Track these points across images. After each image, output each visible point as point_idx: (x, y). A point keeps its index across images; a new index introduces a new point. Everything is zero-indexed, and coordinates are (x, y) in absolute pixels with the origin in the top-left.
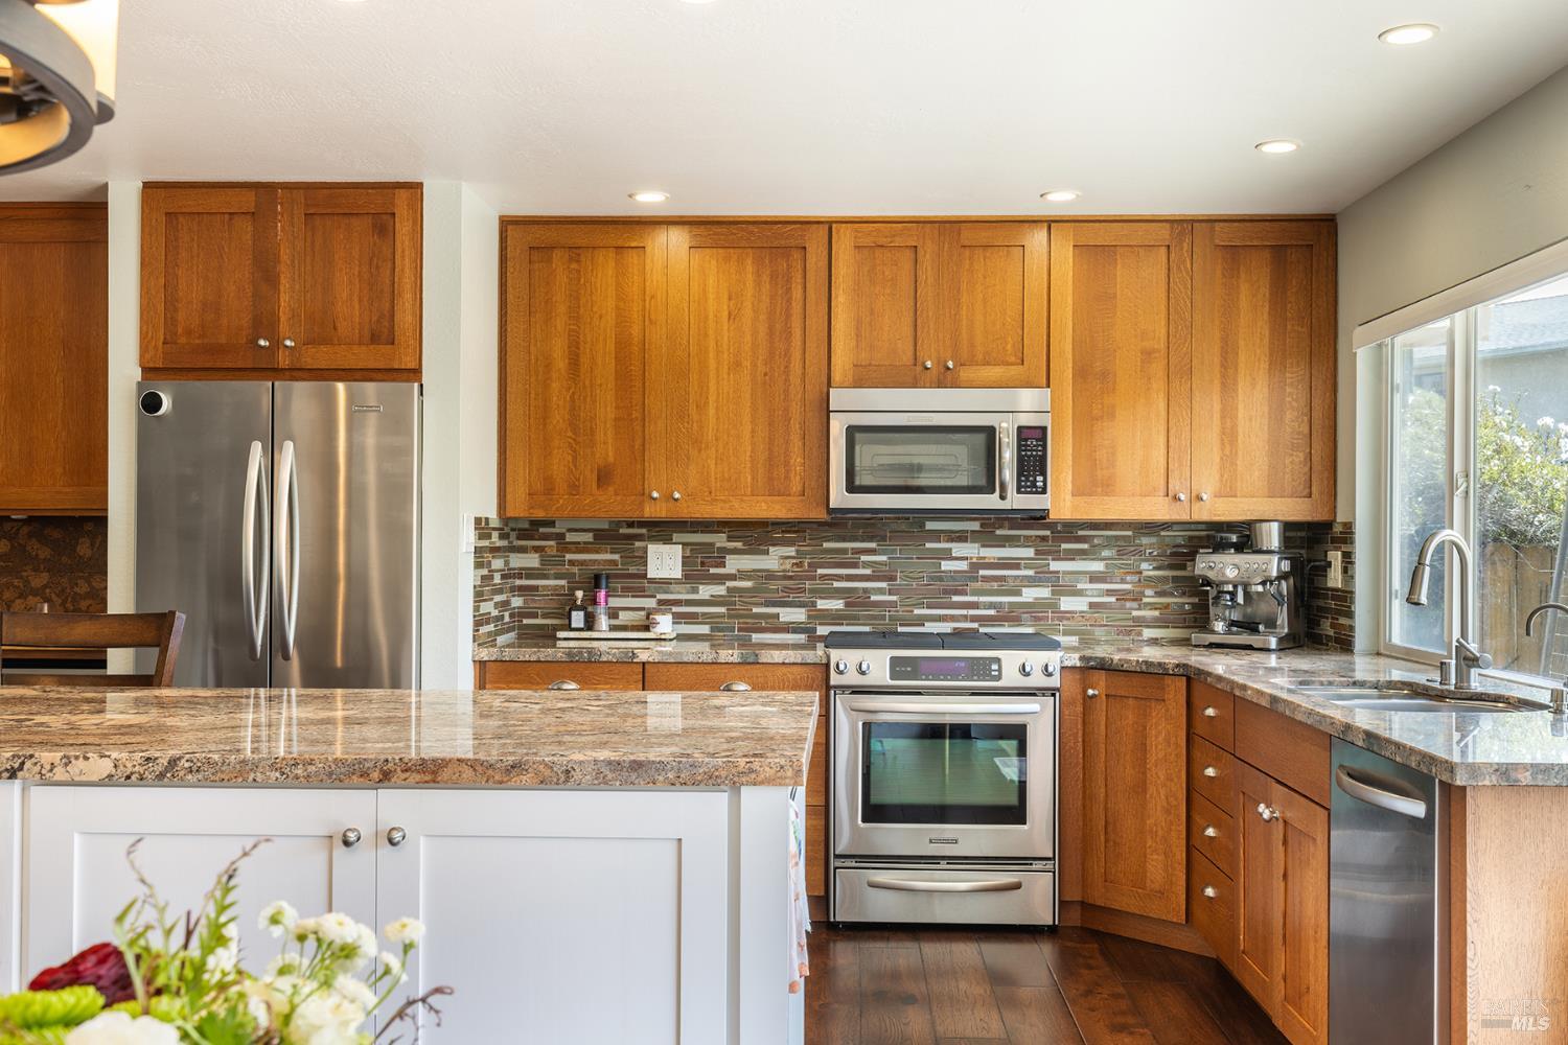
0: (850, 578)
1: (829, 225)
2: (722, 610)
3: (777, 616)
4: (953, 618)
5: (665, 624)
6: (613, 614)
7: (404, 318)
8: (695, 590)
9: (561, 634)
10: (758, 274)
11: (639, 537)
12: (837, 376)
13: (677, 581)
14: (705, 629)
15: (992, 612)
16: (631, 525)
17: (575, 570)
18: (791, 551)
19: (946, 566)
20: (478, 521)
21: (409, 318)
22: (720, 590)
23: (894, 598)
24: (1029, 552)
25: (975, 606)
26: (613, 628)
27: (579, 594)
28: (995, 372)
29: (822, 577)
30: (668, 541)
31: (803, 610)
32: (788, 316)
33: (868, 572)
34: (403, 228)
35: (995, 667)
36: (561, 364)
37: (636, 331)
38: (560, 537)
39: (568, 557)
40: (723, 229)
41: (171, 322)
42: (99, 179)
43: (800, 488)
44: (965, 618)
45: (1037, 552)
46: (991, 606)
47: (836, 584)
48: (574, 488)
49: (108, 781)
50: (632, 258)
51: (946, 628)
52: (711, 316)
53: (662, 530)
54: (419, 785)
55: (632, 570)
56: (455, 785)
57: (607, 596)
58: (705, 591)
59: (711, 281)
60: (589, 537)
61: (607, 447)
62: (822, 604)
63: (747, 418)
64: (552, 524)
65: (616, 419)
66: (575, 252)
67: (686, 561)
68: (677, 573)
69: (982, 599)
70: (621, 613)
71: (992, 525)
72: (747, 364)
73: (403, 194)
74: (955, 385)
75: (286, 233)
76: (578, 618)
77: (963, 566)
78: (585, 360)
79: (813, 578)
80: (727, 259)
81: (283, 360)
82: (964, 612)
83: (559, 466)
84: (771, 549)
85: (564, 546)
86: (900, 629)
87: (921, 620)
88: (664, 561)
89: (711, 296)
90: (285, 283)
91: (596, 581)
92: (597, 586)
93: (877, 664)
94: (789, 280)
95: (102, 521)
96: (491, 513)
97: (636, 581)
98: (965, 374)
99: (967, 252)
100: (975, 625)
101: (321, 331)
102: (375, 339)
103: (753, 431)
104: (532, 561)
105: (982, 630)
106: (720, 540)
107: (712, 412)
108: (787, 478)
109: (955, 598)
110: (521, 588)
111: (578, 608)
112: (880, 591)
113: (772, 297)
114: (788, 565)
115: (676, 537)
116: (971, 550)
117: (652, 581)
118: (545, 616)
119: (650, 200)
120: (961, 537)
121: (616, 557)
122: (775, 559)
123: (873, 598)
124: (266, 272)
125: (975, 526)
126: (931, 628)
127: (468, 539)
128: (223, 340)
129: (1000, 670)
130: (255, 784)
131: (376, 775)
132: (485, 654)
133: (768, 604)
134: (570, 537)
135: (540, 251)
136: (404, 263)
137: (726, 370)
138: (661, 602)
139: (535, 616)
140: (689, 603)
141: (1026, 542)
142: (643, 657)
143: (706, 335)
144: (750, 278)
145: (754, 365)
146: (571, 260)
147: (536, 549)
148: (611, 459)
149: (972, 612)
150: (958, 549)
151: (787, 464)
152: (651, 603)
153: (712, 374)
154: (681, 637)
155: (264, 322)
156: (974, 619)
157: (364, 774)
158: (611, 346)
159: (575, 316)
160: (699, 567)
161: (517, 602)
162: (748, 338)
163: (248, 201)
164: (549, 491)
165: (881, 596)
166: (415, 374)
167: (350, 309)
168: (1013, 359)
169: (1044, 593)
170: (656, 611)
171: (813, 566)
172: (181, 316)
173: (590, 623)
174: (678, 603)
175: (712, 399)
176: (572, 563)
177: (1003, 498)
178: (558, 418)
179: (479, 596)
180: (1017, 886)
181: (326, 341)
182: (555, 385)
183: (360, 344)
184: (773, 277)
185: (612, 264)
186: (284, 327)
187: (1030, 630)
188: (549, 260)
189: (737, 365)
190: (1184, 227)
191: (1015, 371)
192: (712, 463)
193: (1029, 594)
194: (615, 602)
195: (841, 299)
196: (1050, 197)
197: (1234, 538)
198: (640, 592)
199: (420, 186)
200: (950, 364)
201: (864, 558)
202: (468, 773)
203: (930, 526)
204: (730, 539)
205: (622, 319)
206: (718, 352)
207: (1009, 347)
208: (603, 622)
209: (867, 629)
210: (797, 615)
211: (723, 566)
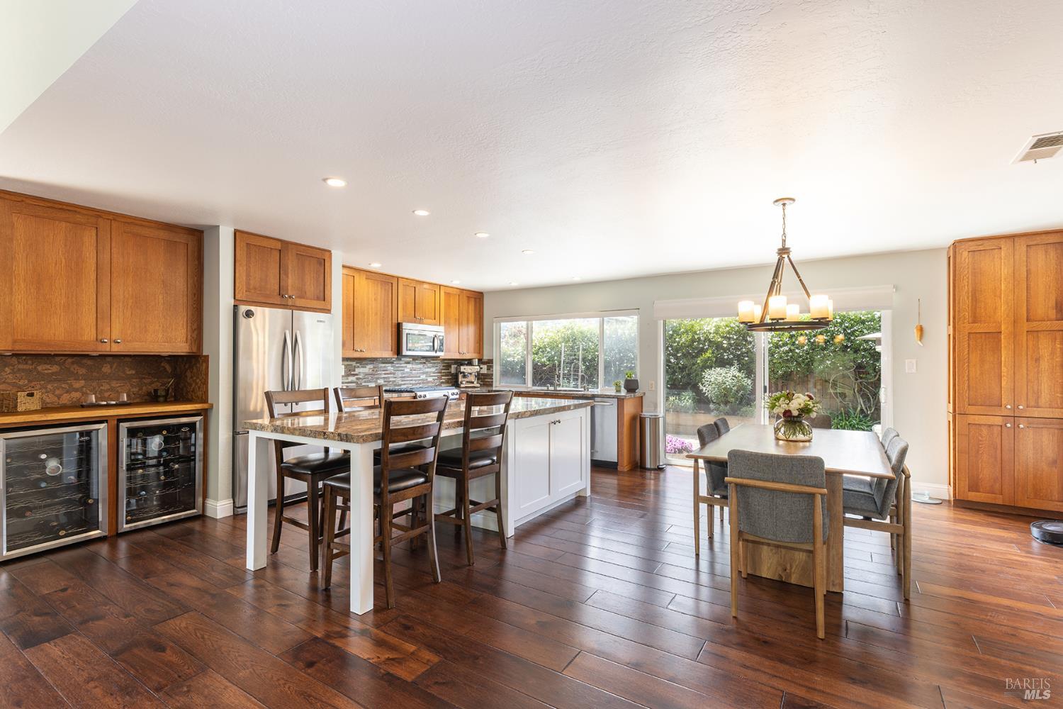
1: (398, 278)
4: (408, 384)
7: (327, 293)
8: (347, 379)
10: (381, 288)
18: (371, 366)
19: (406, 370)
21: (329, 293)
23: (395, 379)
28: (430, 321)
29: (379, 374)
32: (388, 301)
33: (389, 372)
34: (327, 264)
40: (373, 274)
41: (248, 284)
43: (391, 349)
46: (415, 381)
47: (382, 376)
52: (370, 299)
59: (370, 289)
62: (379, 382)
72: (379, 314)
73: (324, 253)
74: (423, 323)
75: (291, 259)
77: (409, 370)
79: (376, 374)
80: (374, 283)
81: (294, 303)
84: (367, 366)
87: (401, 385)
89: (370, 296)
90: (290, 275)
94: (388, 291)
98: (425, 321)
102: (319, 299)
103: (380, 333)
106: (354, 364)
107: (370, 326)
108: (388, 346)
113: (385, 295)
114: (371, 371)
116: (410, 366)
120: (409, 362)
122: (368, 369)
123: (391, 379)
125: (411, 359)
133: (366, 382)
136: (327, 275)
137: (373, 315)
143: (369, 306)
144: (379, 289)
151: (388, 342)
153: (370, 317)
156: (410, 384)
162: (379, 305)
163: (279, 246)
167: (311, 288)
168: (433, 318)
171: (377, 371)
175: (370, 323)
177: (436, 352)
181: (302, 297)
183: (314, 301)
184: (385, 290)
189: (376, 314)
190: (462, 290)
191: (434, 321)
192: (370, 341)
193: (422, 377)
195: (400, 298)
197: (466, 362)
199: (330, 251)
200: (422, 318)
206: (372, 310)
207: (433, 315)
211: (354, 371)
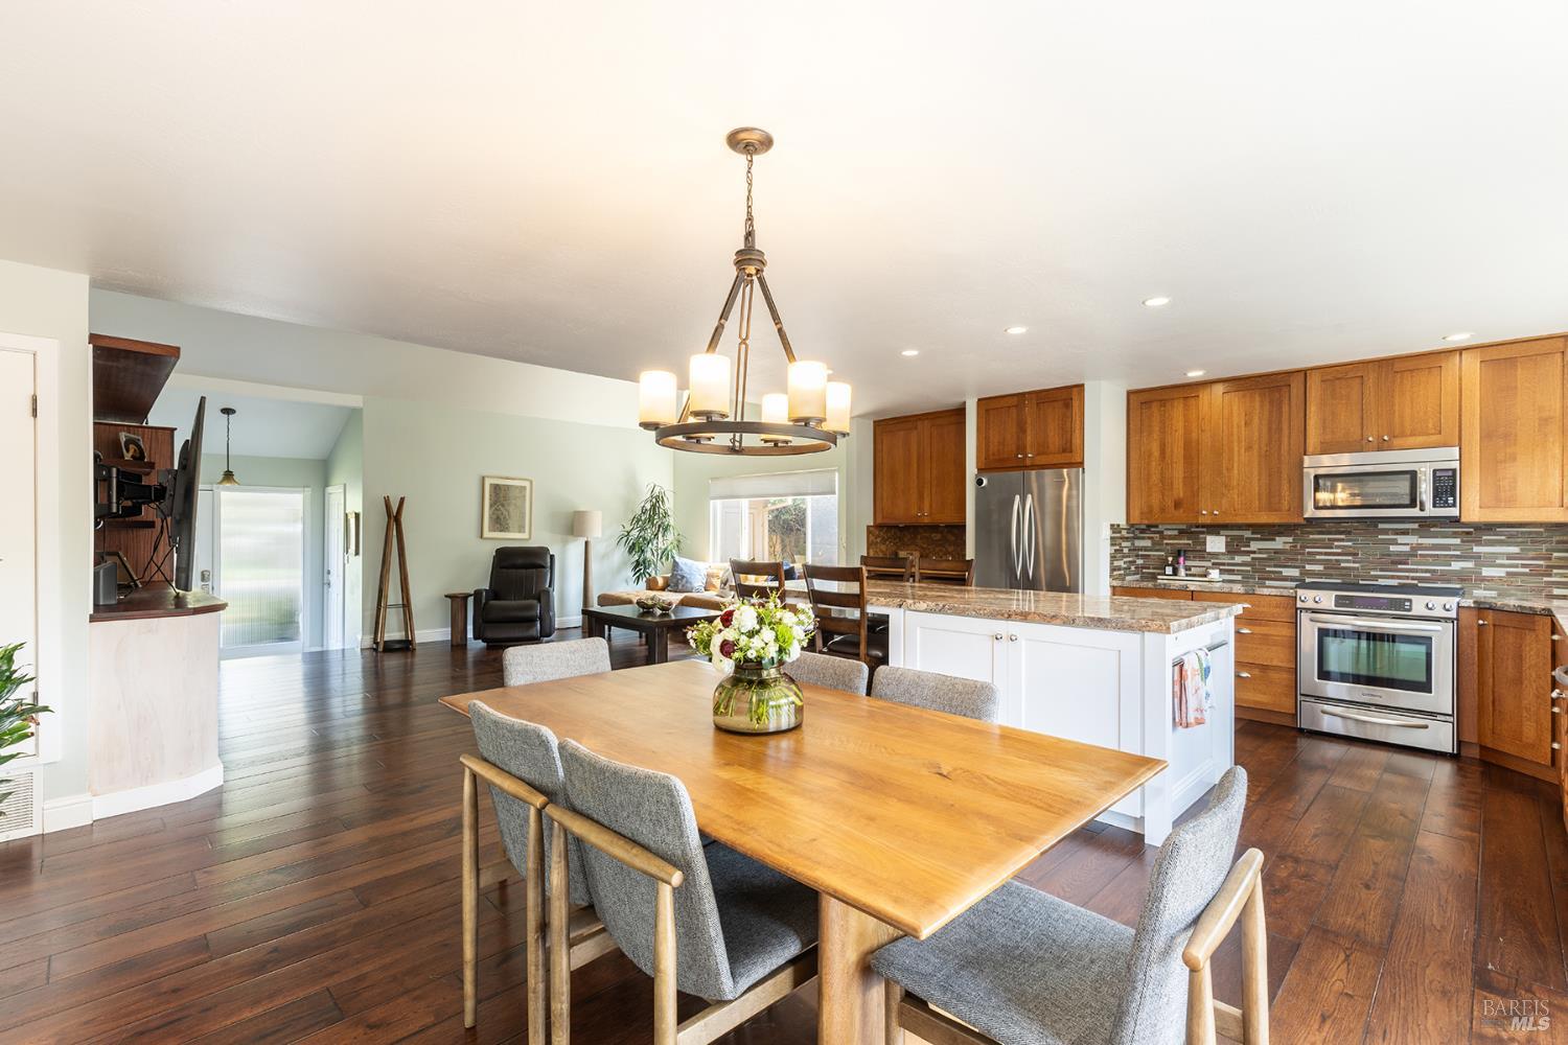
0: (1326, 554)
1: (1304, 373)
2: (1249, 568)
3: (1281, 572)
4: (1399, 578)
5: (1215, 574)
6: (1188, 568)
7: (1076, 441)
8: (1233, 558)
9: (1159, 577)
10: (1262, 402)
11: (1203, 533)
12: (1310, 449)
13: (1223, 554)
14: (1239, 578)
15: (1428, 575)
16: (1197, 527)
17: (1169, 547)
18: (1290, 539)
19: (1392, 548)
20: (1112, 526)
21: (1078, 441)
22: (1247, 559)
23: (1356, 565)
24: (1458, 541)
25: (1416, 571)
26: (1187, 575)
27: (1170, 559)
28: (1420, 439)
29: (1309, 553)
30: (1218, 534)
31: (1297, 570)
32: (1280, 422)
33: (1339, 551)
34: (1076, 404)
35: (1407, 604)
36: (1156, 454)
37: (1194, 435)
38: (1161, 533)
39: (1165, 541)
40: (1242, 382)
41: (987, 451)
42: (963, 400)
43: (1287, 508)
44: (1407, 578)
45: (1462, 541)
46: (1427, 571)
47: (1318, 557)
48: (1163, 510)
49: (925, 611)
50: (1192, 402)
51: (1395, 582)
52: (1235, 426)
53: (1215, 529)
54: (1021, 620)
55: (1198, 548)
56: (1033, 621)
57: (1185, 560)
58: (1238, 559)
59: (1235, 408)
60: (1176, 533)
61: (1179, 490)
62: (1308, 567)
63: (1256, 473)
64: (1157, 526)
65: (1185, 477)
66: (1163, 402)
67: (1227, 545)
68: (1224, 551)
69: (1420, 567)
70: (1192, 569)
71: (1426, 525)
73: (1075, 389)
74: (1390, 449)
75: (1029, 411)
76: (1169, 570)
77: (1407, 548)
78: (1168, 451)
79: (1303, 554)
80: (1244, 396)
81: (1028, 463)
82: (1407, 574)
83: (1155, 501)
84: (1277, 538)
85: (1163, 537)
86: (1361, 582)
87: (1376, 578)
88: (1216, 544)
89: (1235, 414)
90: (1029, 432)
91: (1178, 553)
92: (1179, 555)
93: (1327, 599)
94: (1280, 403)
95: (963, 527)
96: (1122, 522)
97: (1202, 554)
98: (1397, 442)
99: (1399, 375)
100: (1416, 582)
101: (1042, 449)
102: (1064, 451)
103: (1259, 480)
104: (1148, 543)
105: (1420, 585)
106: (1248, 534)
107: (1236, 472)
108: (1279, 503)
109: (1400, 566)
110: (1142, 555)
111: (1169, 565)
112: (1348, 561)
113: (1271, 412)
114: (1288, 547)
115: (1222, 532)
116: (1413, 540)
117: (1209, 554)
118: (1154, 568)
119: (1195, 374)
120: (1405, 532)
121: (1190, 542)
122: (1280, 543)
123: (1342, 565)
124: (1022, 428)
125: (1416, 526)
126: (1382, 582)
127: (1107, 533)
128: (1006, 456)
129: (1410, 606)
130: (968, 615)
131: (1006, 616)
132: (1115, 583)
133: (1275, 566)
134: (1166, 533)
135: (1146, 403)
136: (1077, 418)
137: (1243, 450)
138: (1213, 564)
139: (1149, 568)
140: (1229, 564)
141: (1455, 535)
142: (1192, 588)
143: (1232, 435)
144: (1257, 404)
145: (1260, 448)
146: (1161, 406)
147: (1149, 538)
148: (1181, 495)
149: (1412, 574)
150: (1401, 539)
151: (1280, 495)
152: (1209, 564)
153: (1236, 453)
154: (1223, 581)
155: (1021, 448)
156: (1413, 578)
157: (1003, 615)
158: (1181, 444)
159: (1163, 431)
160: (1233, 548)
161: (1140, 562)
162: (1256, 434)
163: (1015, 401)
164: (1150, 511)
165: (1348, 563)
166: (1081, 464)
167: (1054, 439)
168: (1433, 431)
169: (1470, 565)
170: (1210, 568)
171: (1303, 547)
172: (991, 447)
173: (1175, 572)
174: (1224, 564)
175: (1236, 465)
176: (1167, 544)
177: (1422, 510)
178: (1155, 478)
179: (1113, 558)
180: (1426, 727)
181: (1044, 453)
182: (1154, 463)
183: (1058, 453)
184: (1271, 403)
185: (1182, 405)
186: (1028, 449)
187: (1458, 586)
188: (1150, 407)
191: (1434, 438)
192: (1236, 496)
193: (1456, 566)
194: (1188, 563)
195: (1312, 409)
196: (1449, 339)
198: (1202, 558)
199: (1083, 385)
200: (1386, 438)
201: (1336, 543)
202: (1038, 618)
203: (1381, 526)
204: (1253, 533)
205: (1187, 431)
206: (1239, 442)
207: (1430, 425)
208: (1182, 572)
209: (1339, 581)
210: (1295, 573)
211: (1249, 546)
